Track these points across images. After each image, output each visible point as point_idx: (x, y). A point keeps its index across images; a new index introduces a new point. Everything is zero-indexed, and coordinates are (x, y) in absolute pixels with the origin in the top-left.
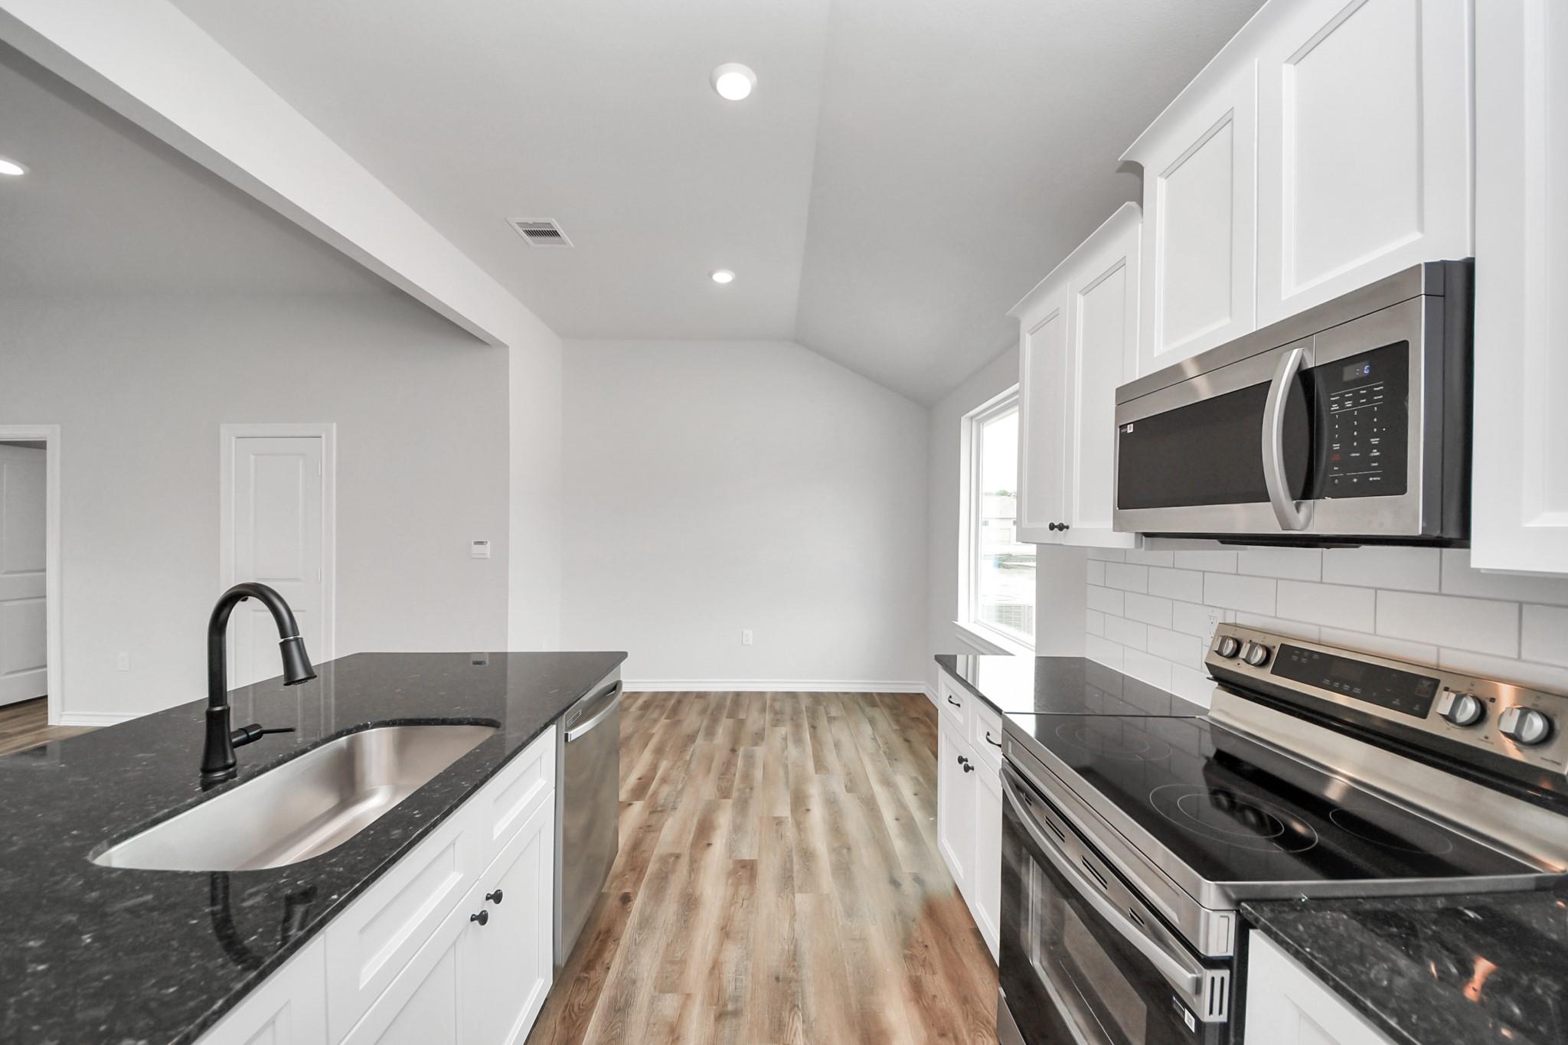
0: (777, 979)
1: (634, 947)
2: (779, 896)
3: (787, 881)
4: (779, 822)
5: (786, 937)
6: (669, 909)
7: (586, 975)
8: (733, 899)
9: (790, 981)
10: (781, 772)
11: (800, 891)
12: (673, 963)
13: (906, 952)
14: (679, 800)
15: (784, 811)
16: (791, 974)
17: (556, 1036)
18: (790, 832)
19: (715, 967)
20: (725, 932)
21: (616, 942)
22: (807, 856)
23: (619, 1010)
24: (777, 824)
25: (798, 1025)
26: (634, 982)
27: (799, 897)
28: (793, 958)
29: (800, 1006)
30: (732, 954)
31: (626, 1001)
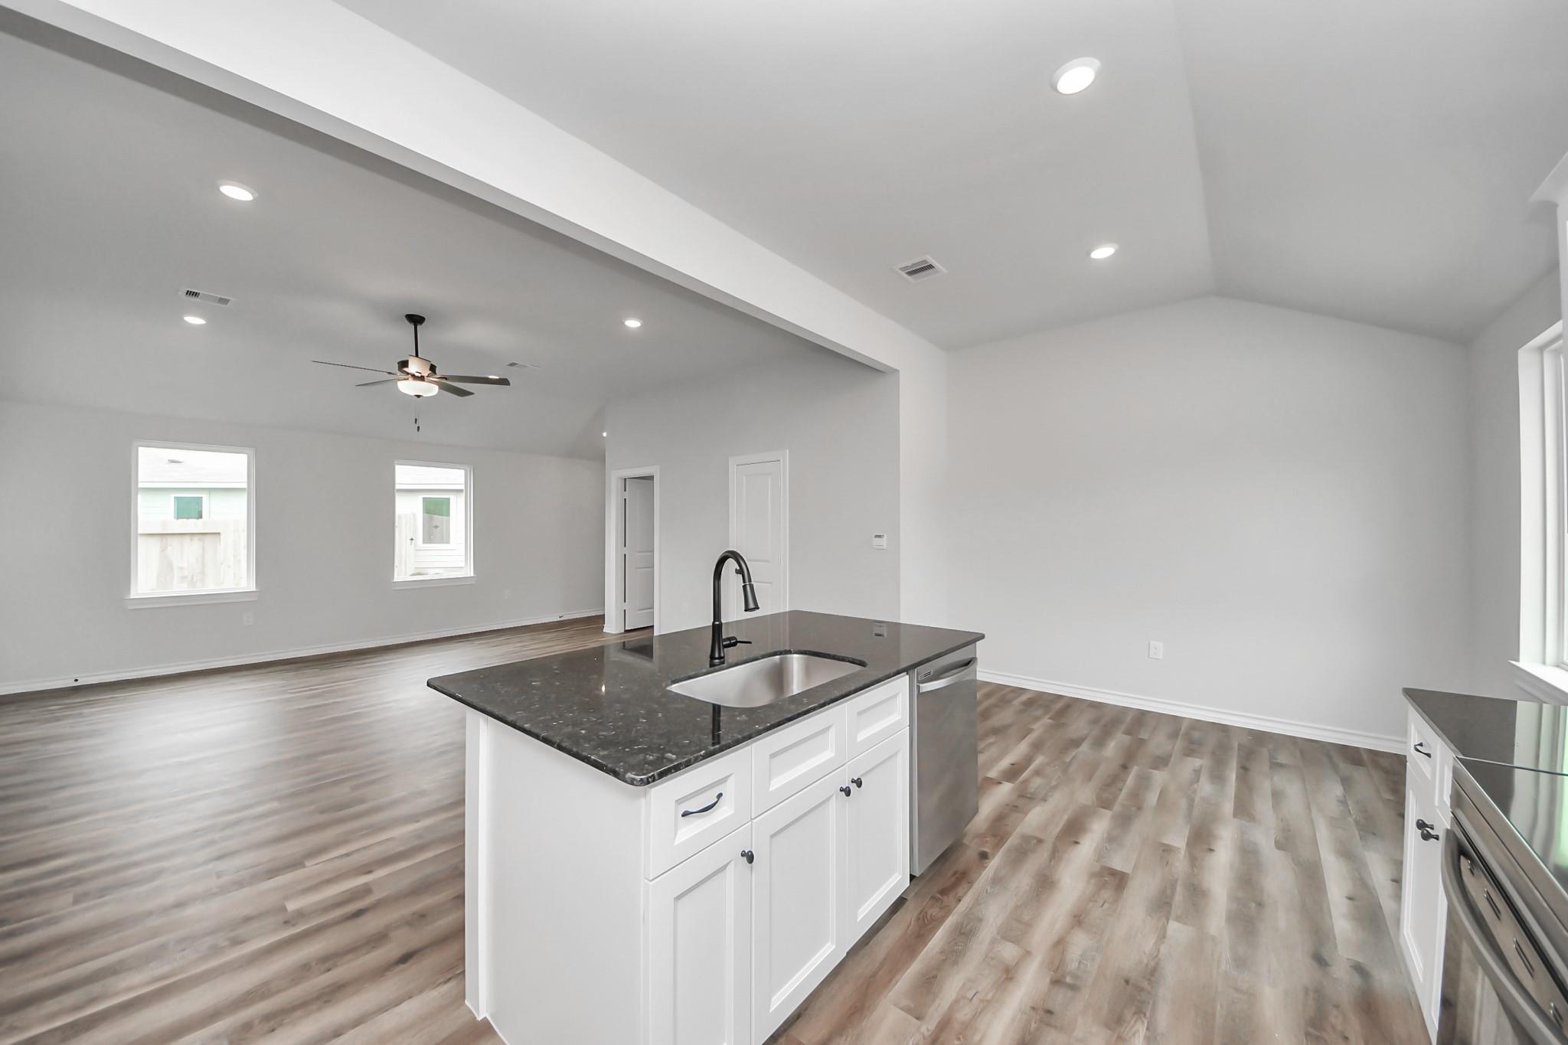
0: (1127, 982)
1: (984, 894)
2: (1149, 915)
3: (1162, 905)
4: (1168, 849)
5: (1147, 952)
6: (1023, 880)
7: (940, 896)
8: (1093, 896)
9: (1141, 990)
10: (1183, 803)
11: (1178, 919)
12: (1019, 921)
13: (1311, 1030)
14: (1050, 794)
15: (1178, 840)
16: (1145, 984)
17: (910, 928)
18: (1180, 863)
19: (1060, 944)
20: (1078, 920)
21: (970, 885)
22: (1197, 894)
23: (964, 934)
24: (1164, 851)
25: (1141, 1029)
26: (980, 920)
27: (1173, 926)
28: (1152, 973)
29: (1148, 1014)
30: (1080, 942)
31: (971, 931)
